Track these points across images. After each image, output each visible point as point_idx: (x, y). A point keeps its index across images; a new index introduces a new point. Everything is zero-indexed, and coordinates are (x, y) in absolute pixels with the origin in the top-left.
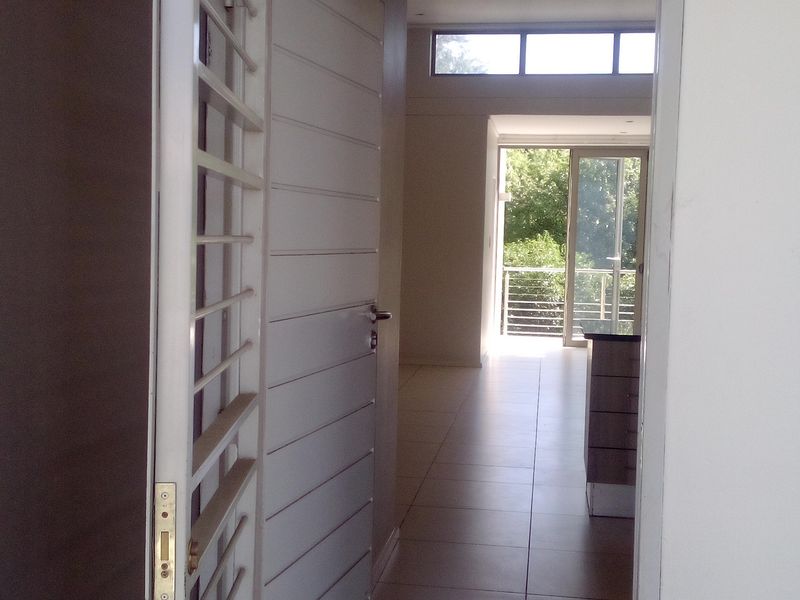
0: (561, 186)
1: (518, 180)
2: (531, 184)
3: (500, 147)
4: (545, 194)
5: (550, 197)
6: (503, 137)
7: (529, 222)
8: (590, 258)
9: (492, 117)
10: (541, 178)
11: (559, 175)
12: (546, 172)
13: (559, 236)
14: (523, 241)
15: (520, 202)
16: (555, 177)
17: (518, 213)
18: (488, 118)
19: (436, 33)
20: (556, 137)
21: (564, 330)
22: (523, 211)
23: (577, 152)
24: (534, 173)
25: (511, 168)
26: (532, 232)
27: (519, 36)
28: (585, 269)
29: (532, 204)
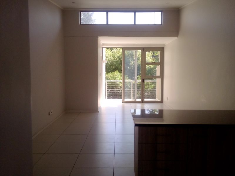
0: (120, 59)
1: (110, 58)
2: (113, 59)
3: (103, 47)
4: (116, 61)
5: (117, 62)
6: (103, 44)
7: (112, 68)
8: (127, 76)
9: (99, 37)
10: (115, 57)
11: (119, 57)
12: (116, 56)
13: (120, 71)
14: (112, 72)
15: (111, 63)
16: (118, 57)
17: (110, 66)
18: (98, 37)
19: (81, 11)
20: (118, 44)
21: (122, 97)
22: (111, 65)
23: (124, 49)
24: (113, 56)
25: (108, 55)
26: (113, 70)
27: (106, 13)
28: (127, 80)
29: (113, 64)
